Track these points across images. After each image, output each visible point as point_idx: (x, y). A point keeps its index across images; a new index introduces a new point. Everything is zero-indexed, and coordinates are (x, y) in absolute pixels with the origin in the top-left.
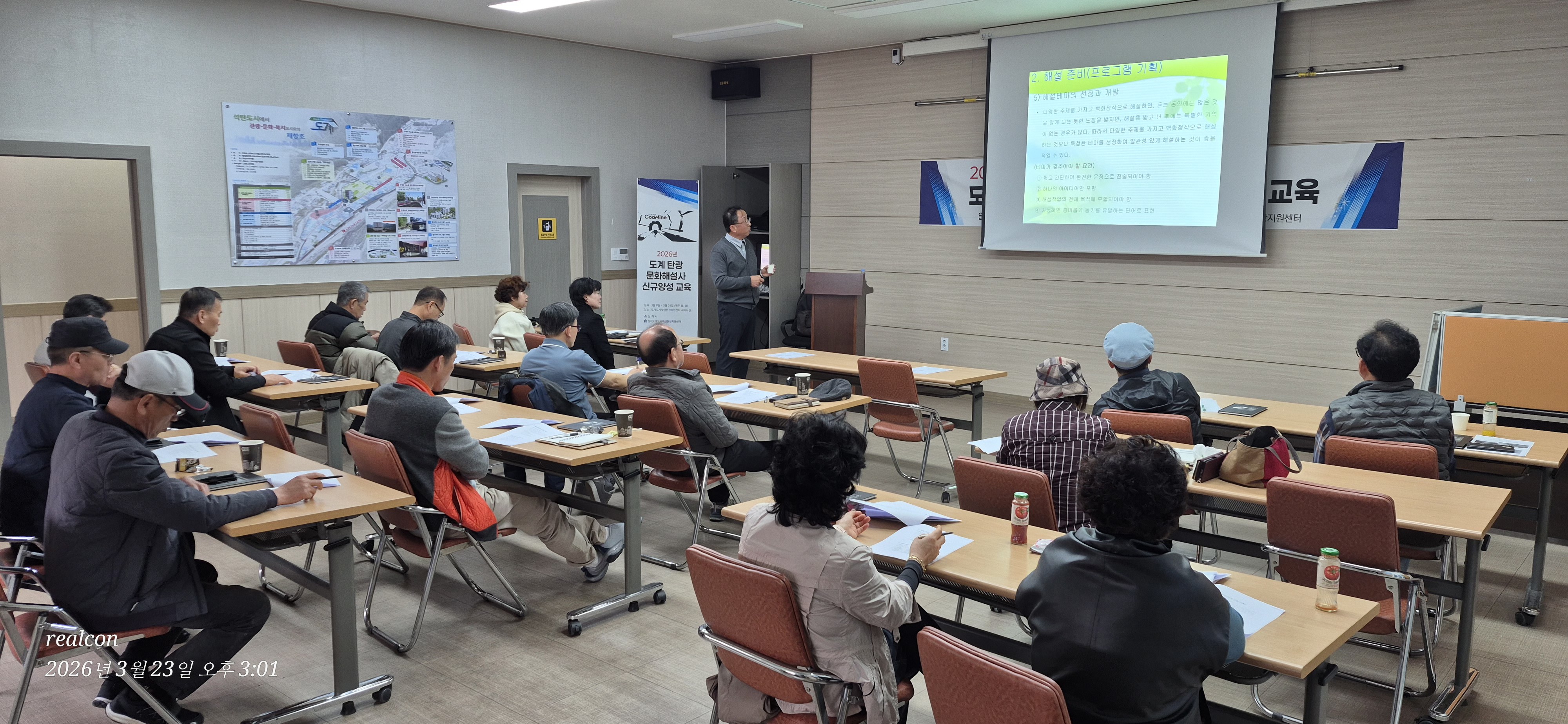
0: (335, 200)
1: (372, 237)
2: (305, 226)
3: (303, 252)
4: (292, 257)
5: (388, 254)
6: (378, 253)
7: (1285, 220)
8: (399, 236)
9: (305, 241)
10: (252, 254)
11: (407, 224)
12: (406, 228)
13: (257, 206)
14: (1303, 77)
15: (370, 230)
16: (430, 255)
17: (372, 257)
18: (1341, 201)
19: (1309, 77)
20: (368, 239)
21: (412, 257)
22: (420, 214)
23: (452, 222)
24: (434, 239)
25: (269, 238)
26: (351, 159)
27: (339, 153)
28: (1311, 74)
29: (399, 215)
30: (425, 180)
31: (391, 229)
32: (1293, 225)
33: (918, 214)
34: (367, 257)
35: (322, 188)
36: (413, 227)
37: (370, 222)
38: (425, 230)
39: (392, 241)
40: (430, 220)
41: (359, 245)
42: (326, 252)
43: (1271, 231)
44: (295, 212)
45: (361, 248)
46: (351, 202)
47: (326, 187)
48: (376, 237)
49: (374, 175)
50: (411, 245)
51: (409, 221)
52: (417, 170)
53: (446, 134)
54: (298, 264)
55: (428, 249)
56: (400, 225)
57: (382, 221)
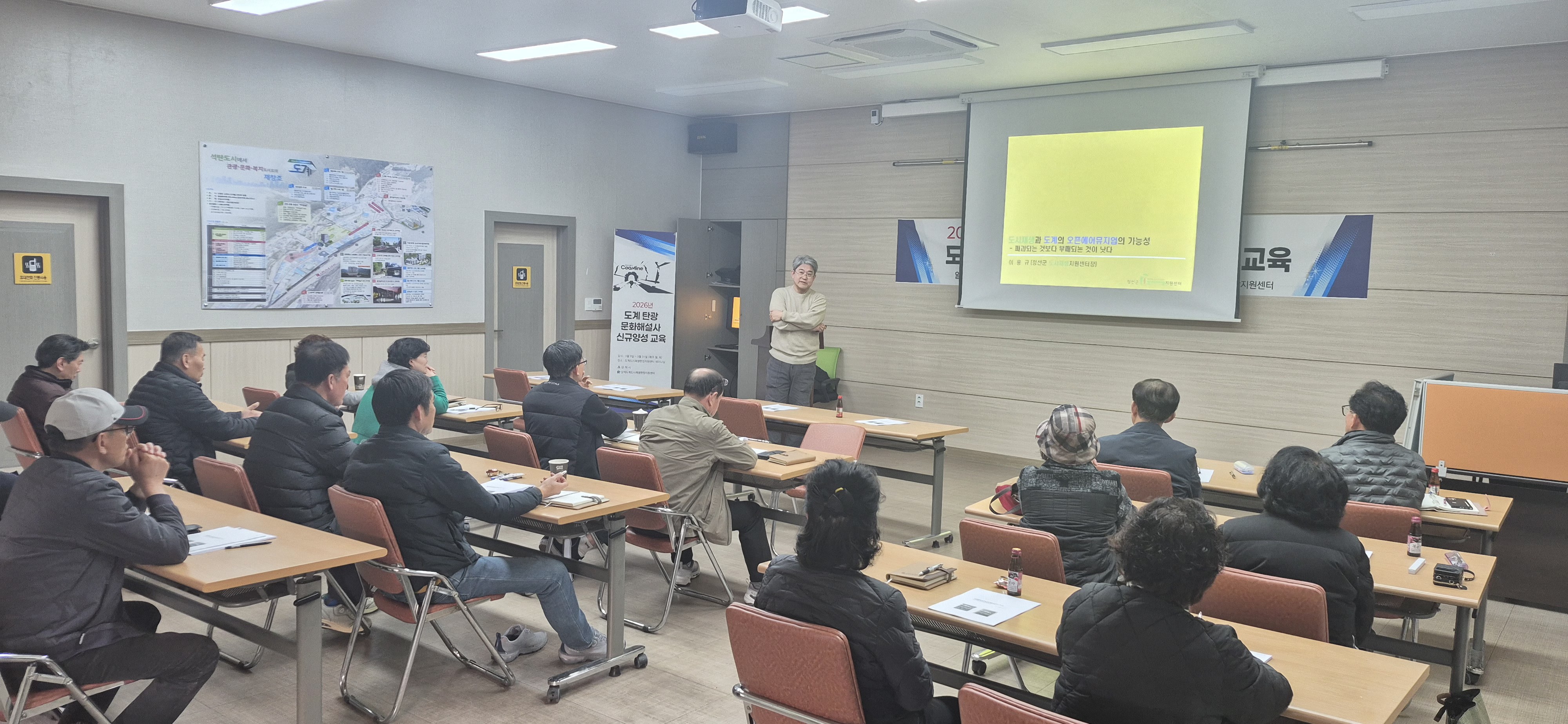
0: (309, 243)
1: (346, 282)
2: (279, 269)
3: (275, 296)
4: (264, 300)
5: (362, 299)
6: (352, 298)
7: (1257, 287)
8: (374, 281)
9: (278, 284)
10: (224, 297)
11: (382, 270)
12: (380, 273)
13: (231, 248)
14: (1275, 150)
15: (345, 274)
16: (404, 301)
17: (345, 302)
18: (1312, 270)
19: (1282, 150)
20: (342, 284)
21: (386, 302)
22: (396, 260)
23: (428, 268)
24: (409, 285)
25: (241, 281)
26: (329, 202)
27: (317, 197)
28: (1284, 147)
29: (375, 260)
30: (403, 226)
31: (365, 274)
32: (1266, 292)
33: (895, 272)
34: (340, 301)
35: (297, 231)
36: (388, 272)
37: (345, 266)
38: (400, 276)
39: (366, 287)
40: (405, 266)
41: (333, 289)
42: (299, 296)
43: (1244, 297)
44: (270, 255)
45: (335, 292)
46: (327, 246)
47: (301, 230)
48: (350, 282)
49: (351, 219)
50: (385, 291)
51: (384, 267)
52: (394, 214)
53: (425, 179)
54: (270, 307)
55: (402, 296)
56: (374, 270)
57: (356, 266)
